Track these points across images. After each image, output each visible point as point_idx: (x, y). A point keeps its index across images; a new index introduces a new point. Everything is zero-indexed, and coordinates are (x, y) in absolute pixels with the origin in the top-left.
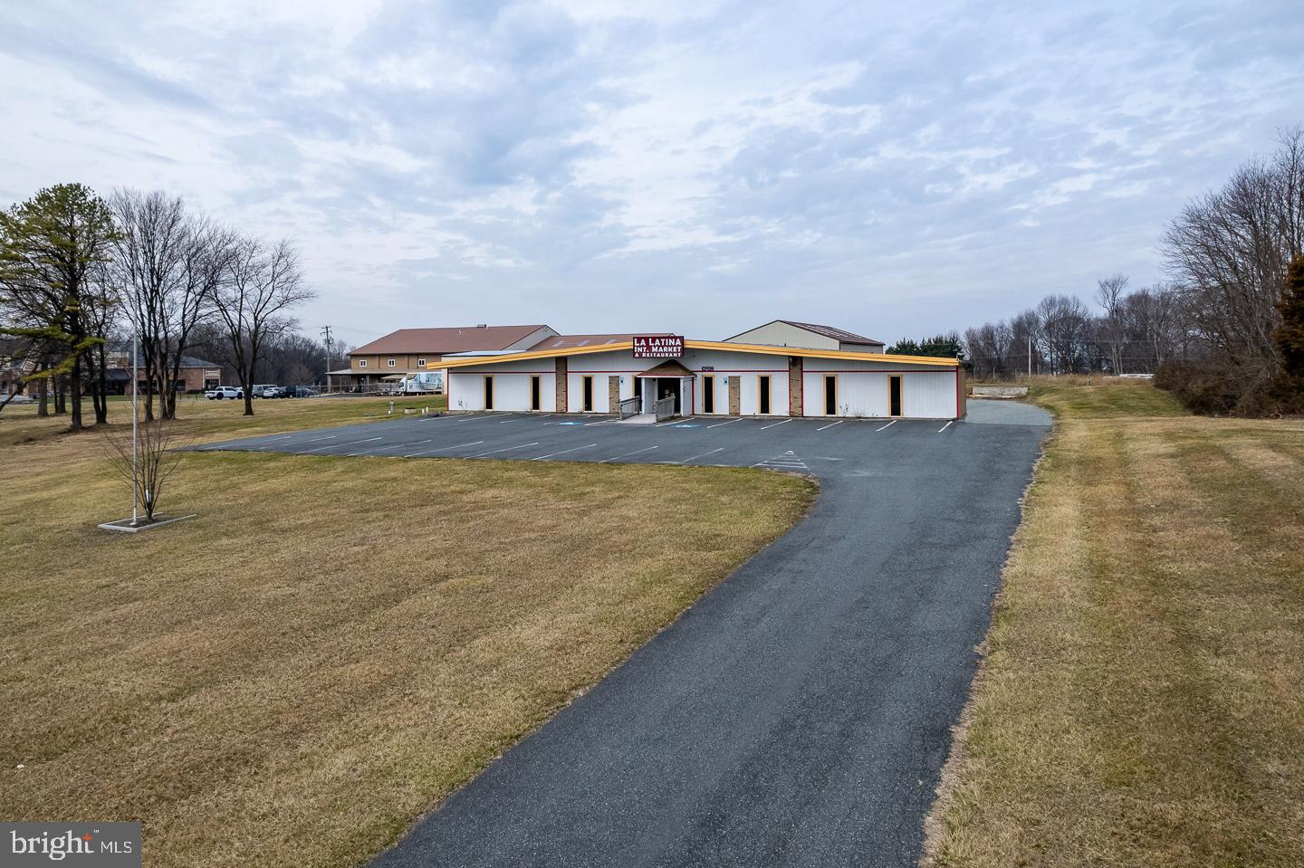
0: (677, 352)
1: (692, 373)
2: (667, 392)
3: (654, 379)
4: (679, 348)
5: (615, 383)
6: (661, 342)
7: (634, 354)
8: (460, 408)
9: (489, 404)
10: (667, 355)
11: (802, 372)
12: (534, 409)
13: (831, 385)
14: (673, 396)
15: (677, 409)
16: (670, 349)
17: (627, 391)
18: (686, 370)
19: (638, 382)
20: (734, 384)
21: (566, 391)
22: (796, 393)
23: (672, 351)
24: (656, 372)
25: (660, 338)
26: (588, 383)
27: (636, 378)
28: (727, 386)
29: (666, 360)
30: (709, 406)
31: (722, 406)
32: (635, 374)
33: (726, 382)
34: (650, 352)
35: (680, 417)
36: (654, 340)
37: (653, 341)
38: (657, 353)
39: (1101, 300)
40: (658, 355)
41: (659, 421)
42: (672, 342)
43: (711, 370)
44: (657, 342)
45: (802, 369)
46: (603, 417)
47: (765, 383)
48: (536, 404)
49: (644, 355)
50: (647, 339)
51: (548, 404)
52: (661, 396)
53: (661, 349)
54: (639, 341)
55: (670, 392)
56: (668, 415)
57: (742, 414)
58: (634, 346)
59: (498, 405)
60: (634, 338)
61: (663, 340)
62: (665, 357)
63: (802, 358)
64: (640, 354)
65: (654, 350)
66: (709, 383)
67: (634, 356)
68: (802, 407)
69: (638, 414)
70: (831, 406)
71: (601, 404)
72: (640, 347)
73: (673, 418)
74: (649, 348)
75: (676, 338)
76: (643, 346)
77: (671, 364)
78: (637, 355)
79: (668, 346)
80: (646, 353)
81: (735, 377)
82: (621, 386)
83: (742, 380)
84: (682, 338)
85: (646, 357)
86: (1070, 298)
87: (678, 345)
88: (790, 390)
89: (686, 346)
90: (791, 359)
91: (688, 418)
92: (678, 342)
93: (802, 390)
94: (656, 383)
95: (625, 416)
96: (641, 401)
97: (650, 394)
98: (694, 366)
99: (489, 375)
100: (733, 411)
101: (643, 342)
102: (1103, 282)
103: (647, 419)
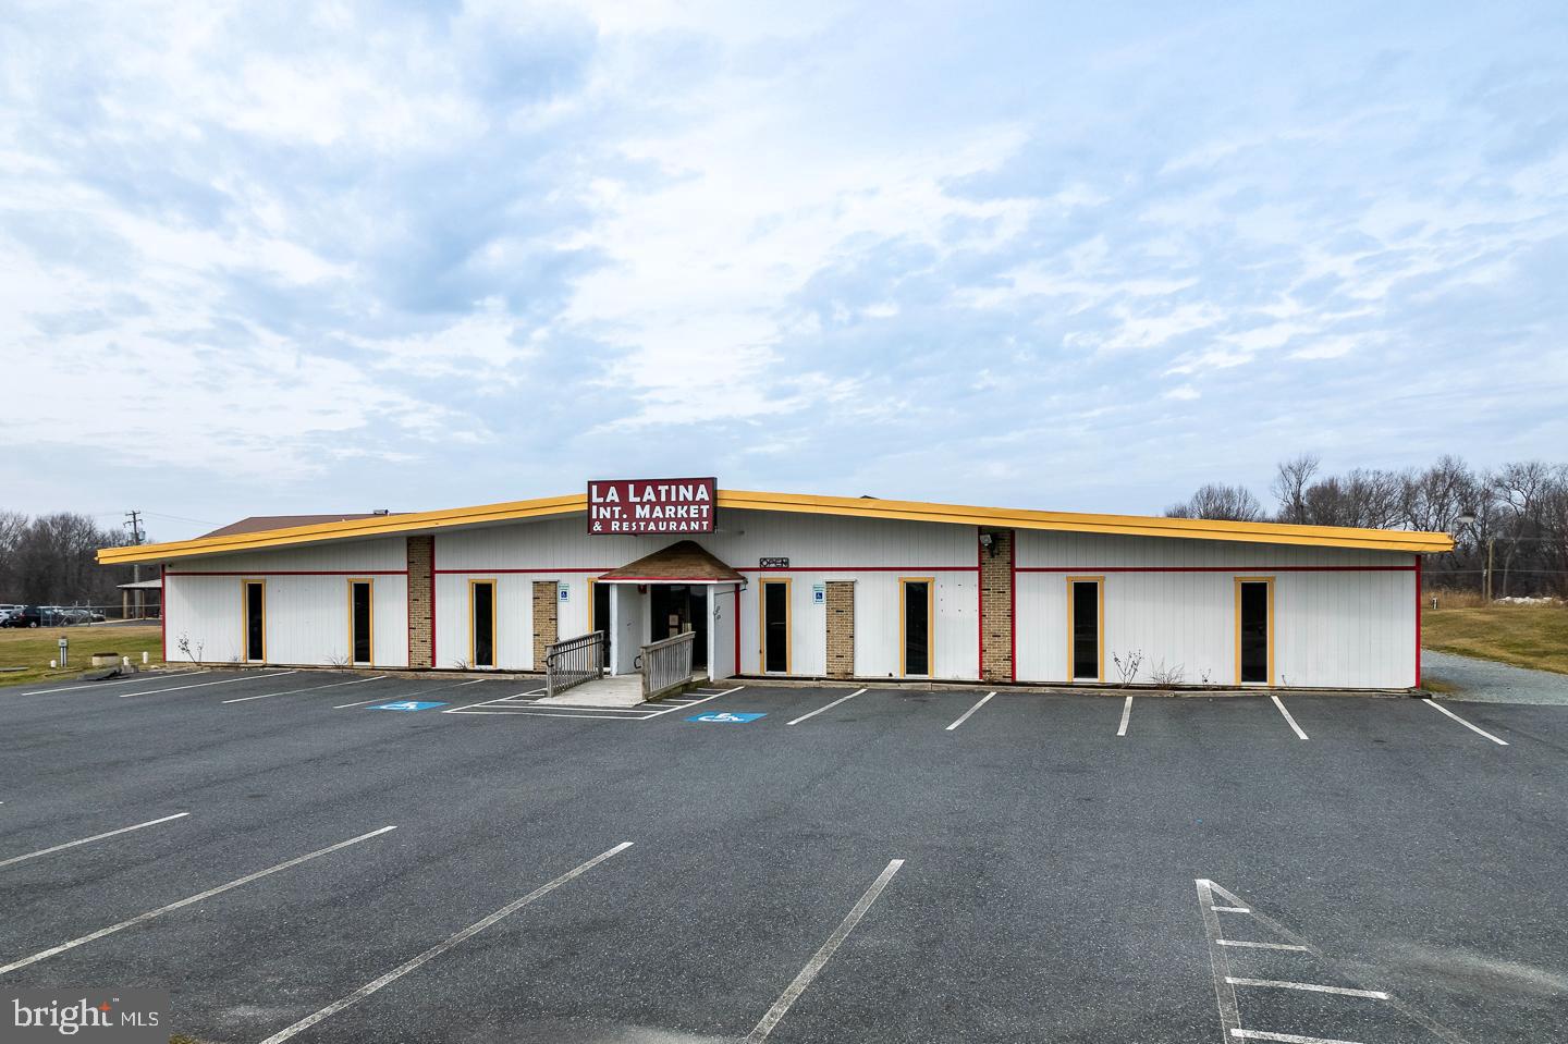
0: (700, 519)
1: (735, 573)
2: (673, 620)
3: (642, 589)
4: (705, 508)
5: (547, 598)
6: (658, 494)
7: (590, 522)
8: (185, 657)
9: (256, 648)
10: (673, 525)
11: (1013, 570)
12: (358, 659)
13: (1085, 603)
14: (689, 632)
15: (700, 660)
16: (682, 512)
17: (575, 618)
18: (722, 567)
19: (601, 593)
20: (840, 602)
21: (433, 618)
22: (998, 623)
23: (689, 517)
24: (643, 570)
25: (655, 483)
26: (484, 598)
27: (597, 585)
28: (822, 608)
29: (672, 542)
30: (776, 652)
31: (808, 655)
32: (596, 575)
33: (819, 596)
34: (631, 519)
35: (706, 683)
36: (640, 486)
37: (639, 492)
38: (648, 521)
39: (1280, 492)
40: (652, 527)
41: (652, 699)
42: (686, 493)
43: (783, 565)
44: (649, 494)
45: (1012, 562)
46: (516, 682)
47: (917, 601)
48: (362, 649)
49: (615, 526)
50: (622, 486)
51: (391, 647)
52: (659, 631)
53: (658, 512)
54: (603, 492)
55: (681, 620)
56: (676, 680)
57: (860, 673)
58: (590, 503)
59: (275, 653)
60: (590, 484)
61: (663, 489)
62: (667, 533)
63: (1012, 532)
64: (606, 523)
65: (640, 512)
66: (776, 599)
67: (590, 529)
68: (1012, 658)
69: (601, 675)
70: (1086, 658)
71: (516, 648)
72: (605, 505)
73: (688, 689)
74: (628, 508)
75: (695, 482)
76: (612, 504)
77: (685, 549)
78: (597, 527)
79: (676, 504)
80: (621, 520)
81: (844, 584)
82: (562, 605)
83: (859, 590)
84: (710, 483)
85: (621, 533)
86: (1236, 488)
87: (702, 502)
88: (981, 616)
89: (721, 504)
90: (987, 540)
91: (727, 686)
92: (703, 493)
93: (1013, 616)
94: (647, 599)
95: (565, 680)
96: (606, 644)
97: (631, 625)
98: (743, 555)
99: (255, 579)
100: (839, 669)
101: (613, 495)
102: (1285, 466)
103: (620, 693)
